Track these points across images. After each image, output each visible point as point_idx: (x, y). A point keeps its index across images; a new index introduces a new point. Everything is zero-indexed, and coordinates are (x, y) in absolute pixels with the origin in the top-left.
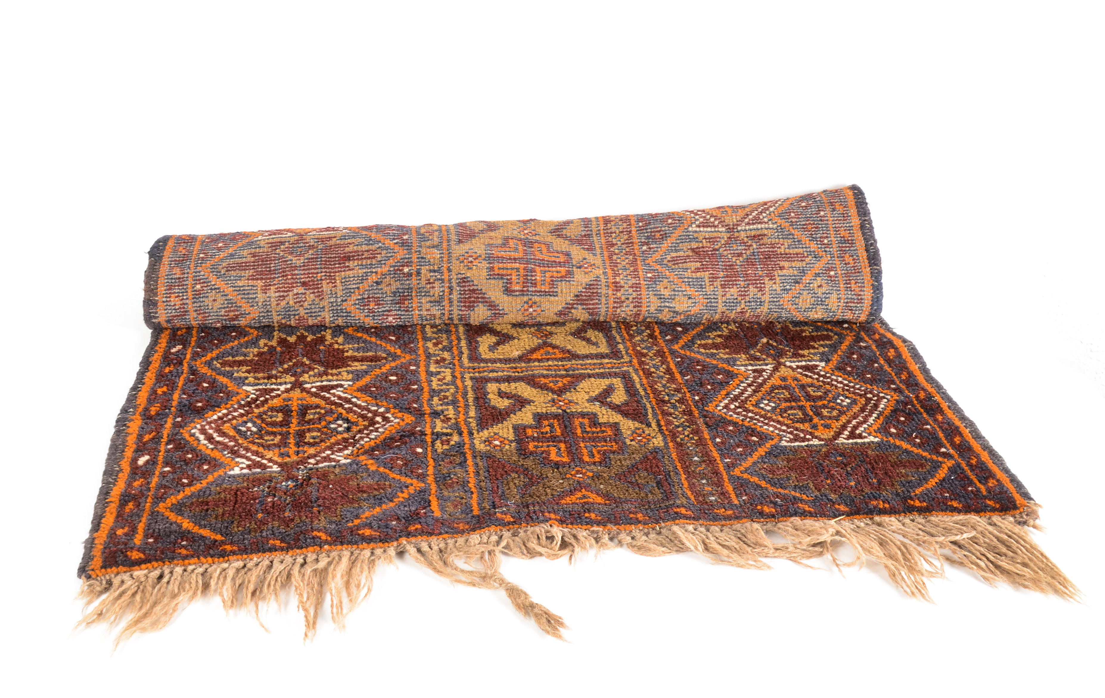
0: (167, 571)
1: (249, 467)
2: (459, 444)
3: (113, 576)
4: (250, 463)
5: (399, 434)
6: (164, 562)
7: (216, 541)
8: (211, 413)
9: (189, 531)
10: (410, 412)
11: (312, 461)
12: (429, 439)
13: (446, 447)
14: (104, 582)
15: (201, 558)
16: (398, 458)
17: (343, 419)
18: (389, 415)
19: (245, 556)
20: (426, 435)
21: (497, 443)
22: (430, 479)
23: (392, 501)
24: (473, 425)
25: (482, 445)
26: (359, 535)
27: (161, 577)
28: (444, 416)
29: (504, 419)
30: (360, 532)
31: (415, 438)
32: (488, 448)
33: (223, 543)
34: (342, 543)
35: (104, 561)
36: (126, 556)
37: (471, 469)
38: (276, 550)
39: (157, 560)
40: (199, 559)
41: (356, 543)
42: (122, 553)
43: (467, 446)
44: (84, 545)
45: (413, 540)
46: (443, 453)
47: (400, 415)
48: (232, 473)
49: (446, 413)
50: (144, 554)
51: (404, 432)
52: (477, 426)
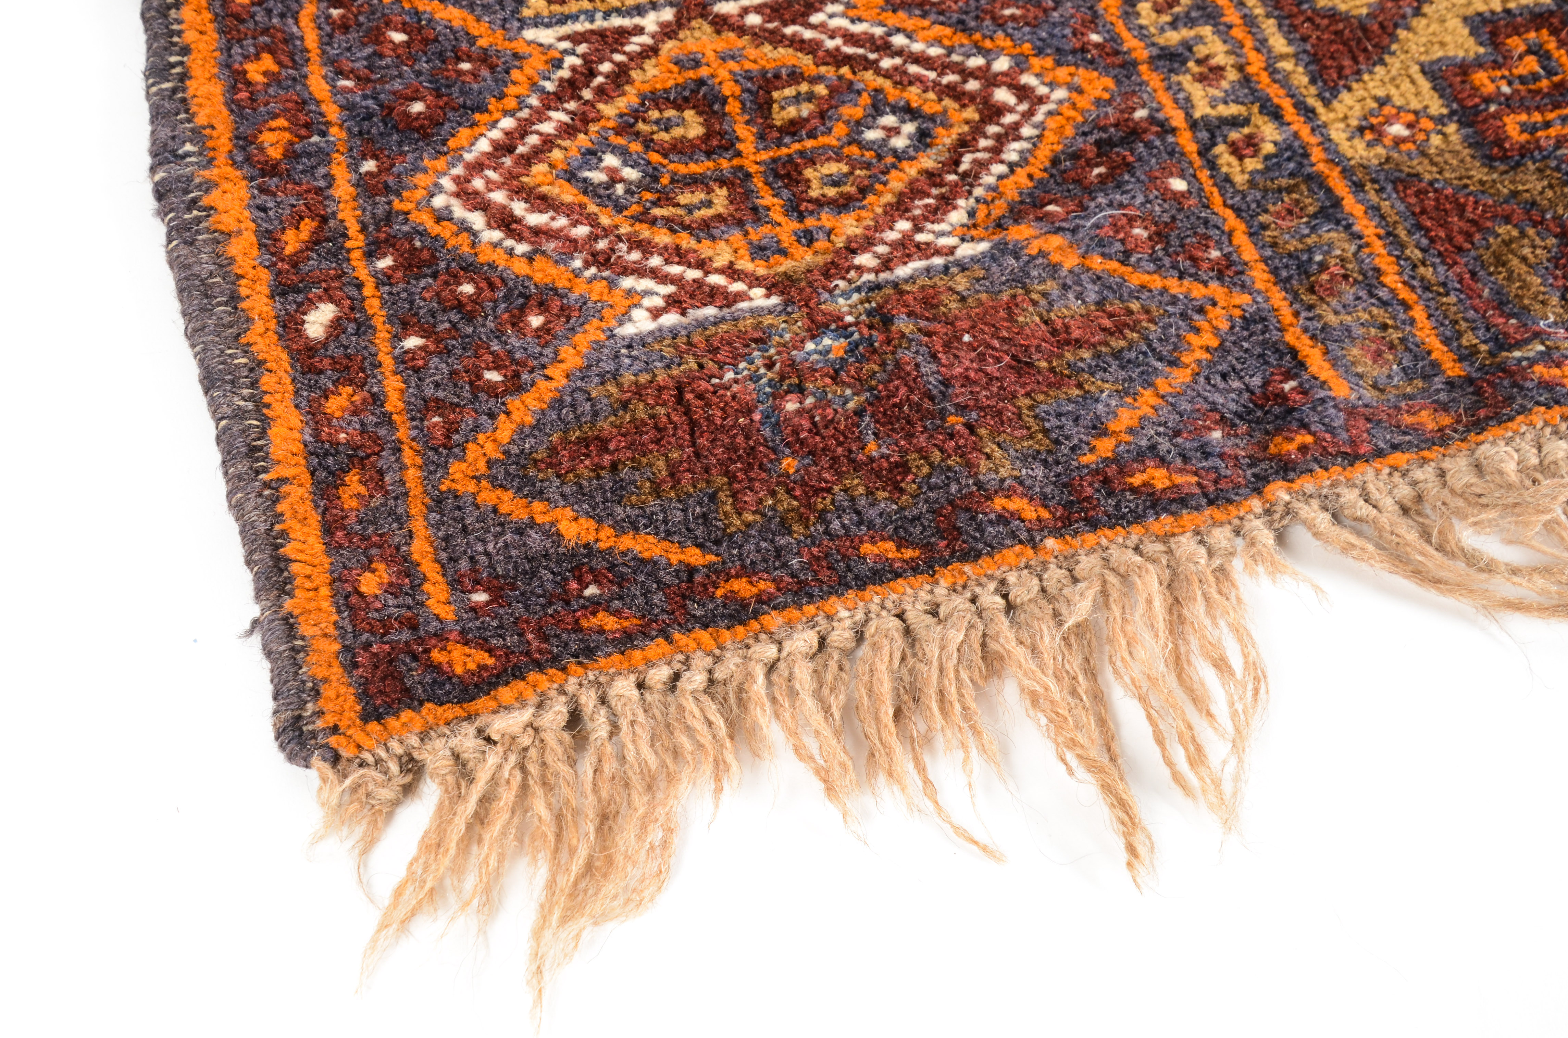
0: (588, 700)
1: (673, 302)
2: (1289, 147)
3: (414, 741)
4: (670, 289)
5: (1091, 139)
6: (564, 669)
7: (691, 571)
8: (464, 133)
9: (587, 546)
10: (1092, 62)
11: (865, 259)
12: (1188, 143)
13: (1252, 164)
14: (394, 768)
15: (677, 636)
16: (1131, 220)
17: (894, 110)
18: (1027, 79)
19: (810, 609)
20: (1173, 131)
21: (1397, 129)
22: (1259, 276)
23: (1174, 363)
24: (1301, 78)
25: (1360, 145)
26: (1134, 490)
27: (575, 720)
28: (1199, 62)
29: (1384, 49)
30: (1137, 480)
31: (1149, 145)
32: (1380, 150)
33: (718, 573)
34: (1094, 525)
35: (364, 696)
36: (436, 668)
37: (1367, 227)
38: (898, 575)
39: (540, 667)
40: (668, 638)
41: (1138, 518)
42: (415, 657)
43: (1317, 154)
44: (256, 640)
45: (1308, 484)
46: (1252, 183)
47: (1062, 73)
48: (628, 330)
49: (1201, 51)
50: (490, 651)
51: (1104, 129)
52: (1313, 81)
